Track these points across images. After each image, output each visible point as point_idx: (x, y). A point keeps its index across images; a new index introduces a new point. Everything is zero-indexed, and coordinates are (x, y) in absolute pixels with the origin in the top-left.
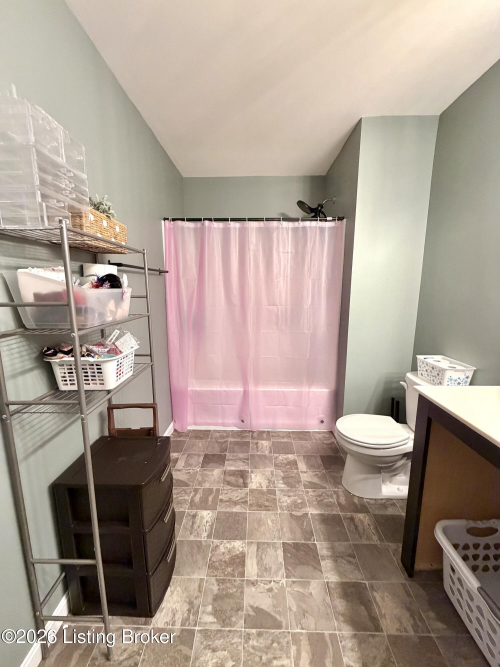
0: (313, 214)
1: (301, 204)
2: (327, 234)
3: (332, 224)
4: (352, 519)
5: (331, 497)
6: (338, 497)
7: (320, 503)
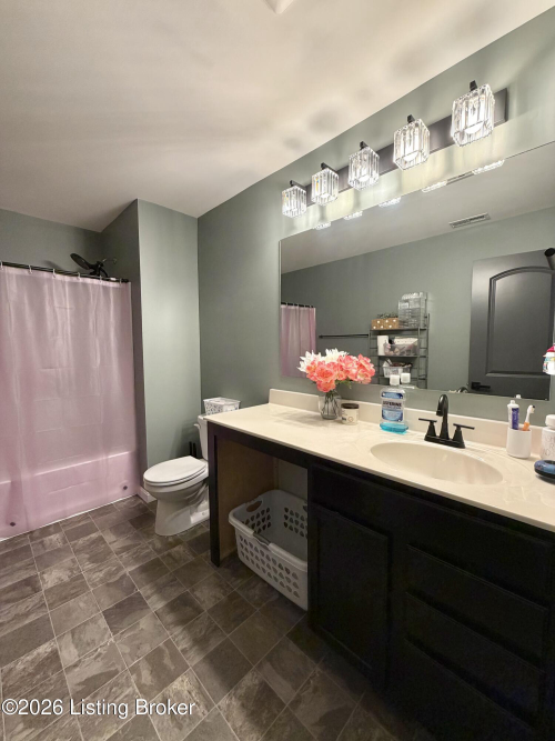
0: (92, 271)
1: (75, 257)
2: (112, 295)
3: (116, 285)
4: (169, 555)
5: (147, 547)
6: (154, 545)
7: (137, 559)
